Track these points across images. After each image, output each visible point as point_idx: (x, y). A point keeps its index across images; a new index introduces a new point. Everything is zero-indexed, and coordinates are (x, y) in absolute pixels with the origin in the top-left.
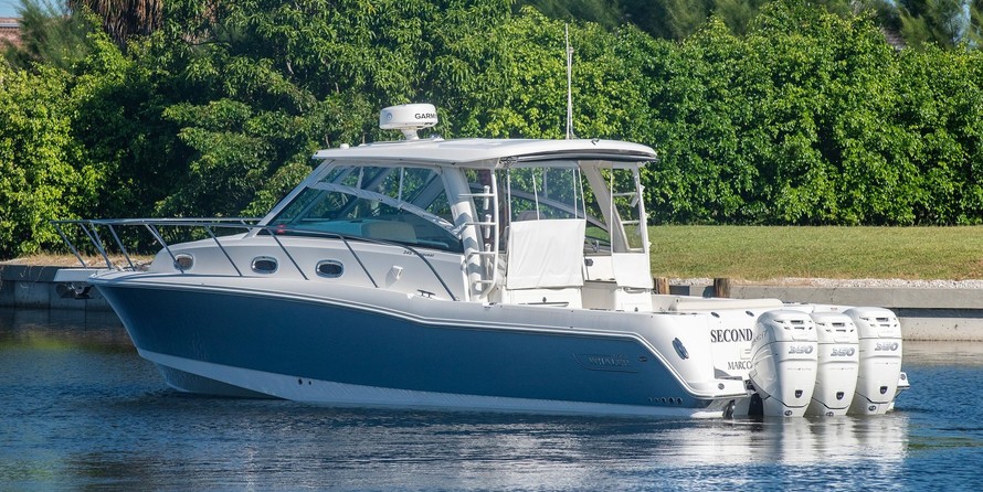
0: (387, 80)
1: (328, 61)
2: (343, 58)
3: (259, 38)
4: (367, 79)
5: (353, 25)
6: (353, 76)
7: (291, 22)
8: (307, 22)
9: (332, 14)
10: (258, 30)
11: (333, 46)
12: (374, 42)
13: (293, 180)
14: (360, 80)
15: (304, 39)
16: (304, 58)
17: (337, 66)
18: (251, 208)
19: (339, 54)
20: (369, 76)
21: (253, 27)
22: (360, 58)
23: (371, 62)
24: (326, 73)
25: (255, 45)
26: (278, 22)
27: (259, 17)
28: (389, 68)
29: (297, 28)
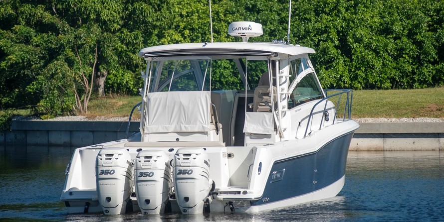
0: (107, 15)
1: (75, 6)
2: (83, 4)
4: (97, 15)
6: (89, 14)
13: (57, 70)
14: (93, 16)
16: (62, 4)
17: (80, 8)
18: (33, 85)
19: (81, 2)
20: (98, 14)
22: (93, 4)
23: (99, 6)
24: (74, 13)
28: (109, 9)
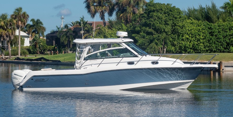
2: (160, 27)
3: (147, 24)
5: (161, 22)
7: (152, 21)
8: (154, 21)
9: (158, 20)
10: (147, 22)
11: (158, 25)
12: (165, 24)
14: (163, 30)
15: (154, 24)
17: (159, 28)
19: (159, 26)
20: (164, 30)
21: (146, 22)
23: (164, 27)
24: (157, 29)
25: (146, 25)
26: (150, 21)
27: (147, 20)
29: (153, 22)
